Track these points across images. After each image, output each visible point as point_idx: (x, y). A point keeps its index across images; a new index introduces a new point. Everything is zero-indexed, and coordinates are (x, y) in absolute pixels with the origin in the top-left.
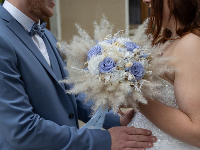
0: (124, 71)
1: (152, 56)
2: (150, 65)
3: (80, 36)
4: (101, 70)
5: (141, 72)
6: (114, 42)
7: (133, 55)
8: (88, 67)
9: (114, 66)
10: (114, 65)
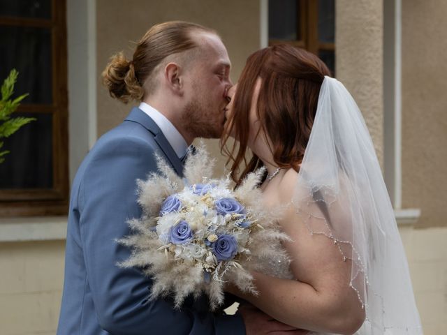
0: (203, 246)
1: (258, 225)
2: (251, 240)
3: (160, 174)
4: (172, 238)
5: (230, 251)
6: (204, 195)
7: (224, 223)
8: (157, 227)
9: (190, 236)
10: (190, 233)
